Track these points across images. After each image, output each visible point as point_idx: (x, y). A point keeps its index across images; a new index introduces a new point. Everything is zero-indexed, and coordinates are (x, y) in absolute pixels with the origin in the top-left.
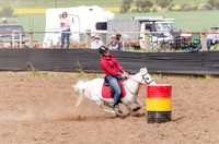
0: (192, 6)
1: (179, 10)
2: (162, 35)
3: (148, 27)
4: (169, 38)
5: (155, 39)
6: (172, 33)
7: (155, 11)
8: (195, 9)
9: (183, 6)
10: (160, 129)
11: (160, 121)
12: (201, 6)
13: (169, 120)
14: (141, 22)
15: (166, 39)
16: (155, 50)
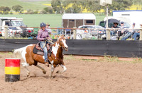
0: (34, 11)
1: (26, 13)
2: (15, 29)
3: (7, 24)
4: (20, 30)
5: (11, 30)
6: (21, 27)
7: (11, 13)
8: (36, 13)
9: (29, 11)
10: (13, 85)
11: (13, 81)
12: (40, 11)
13: (19, 80)
14: (3, 20)
15: (18, 31)
16: (11, 38)
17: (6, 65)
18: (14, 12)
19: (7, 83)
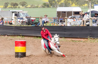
17: (16, 46)
18: (21, 7)
19: (17, 58)
